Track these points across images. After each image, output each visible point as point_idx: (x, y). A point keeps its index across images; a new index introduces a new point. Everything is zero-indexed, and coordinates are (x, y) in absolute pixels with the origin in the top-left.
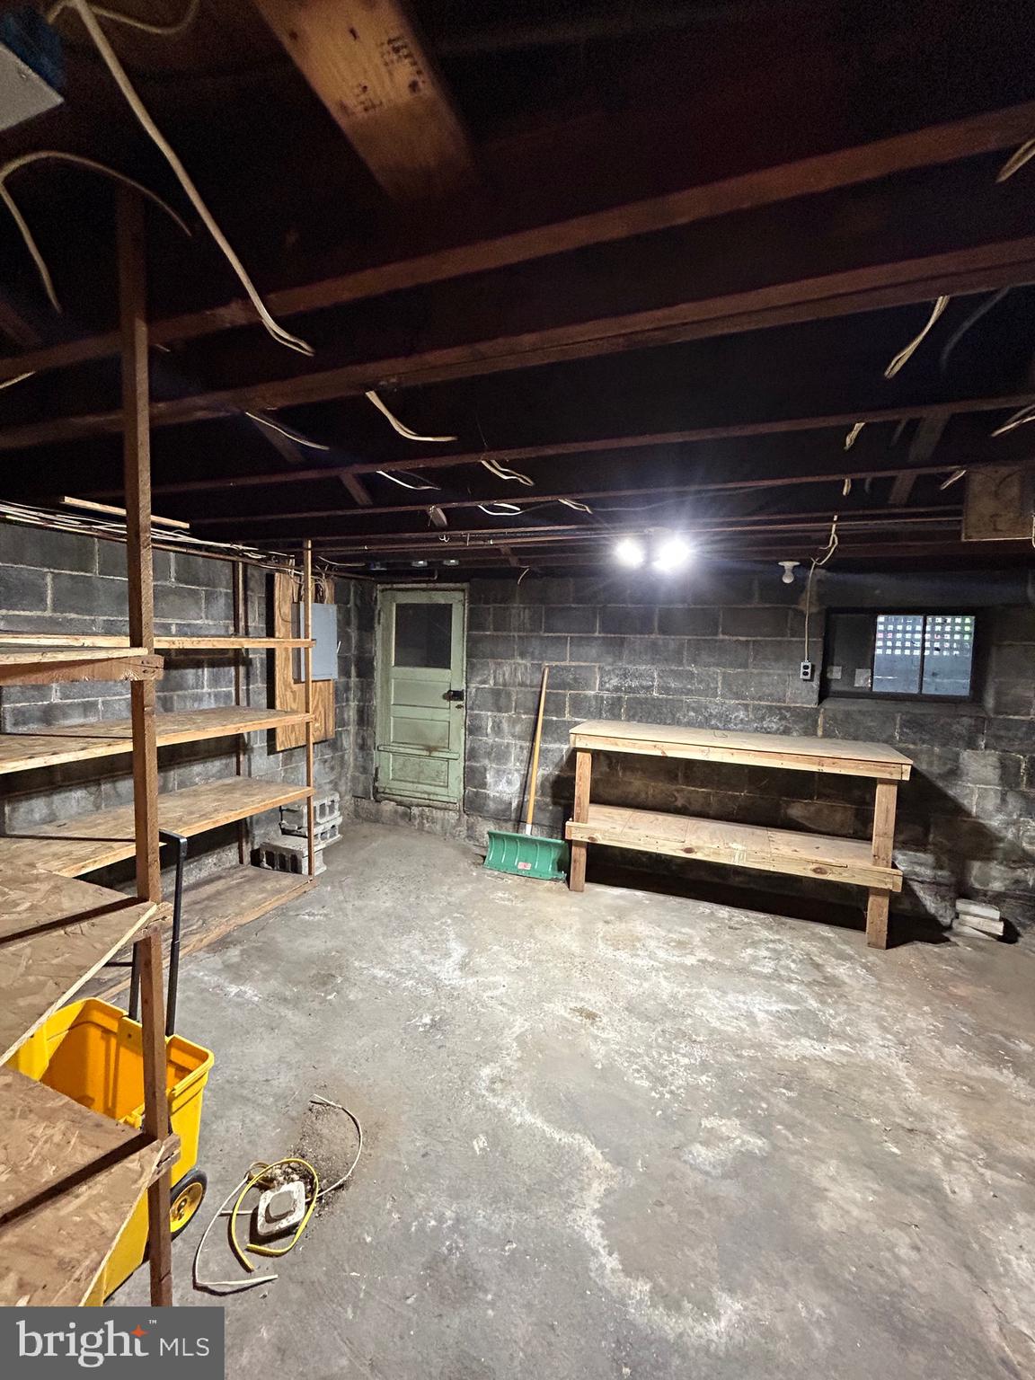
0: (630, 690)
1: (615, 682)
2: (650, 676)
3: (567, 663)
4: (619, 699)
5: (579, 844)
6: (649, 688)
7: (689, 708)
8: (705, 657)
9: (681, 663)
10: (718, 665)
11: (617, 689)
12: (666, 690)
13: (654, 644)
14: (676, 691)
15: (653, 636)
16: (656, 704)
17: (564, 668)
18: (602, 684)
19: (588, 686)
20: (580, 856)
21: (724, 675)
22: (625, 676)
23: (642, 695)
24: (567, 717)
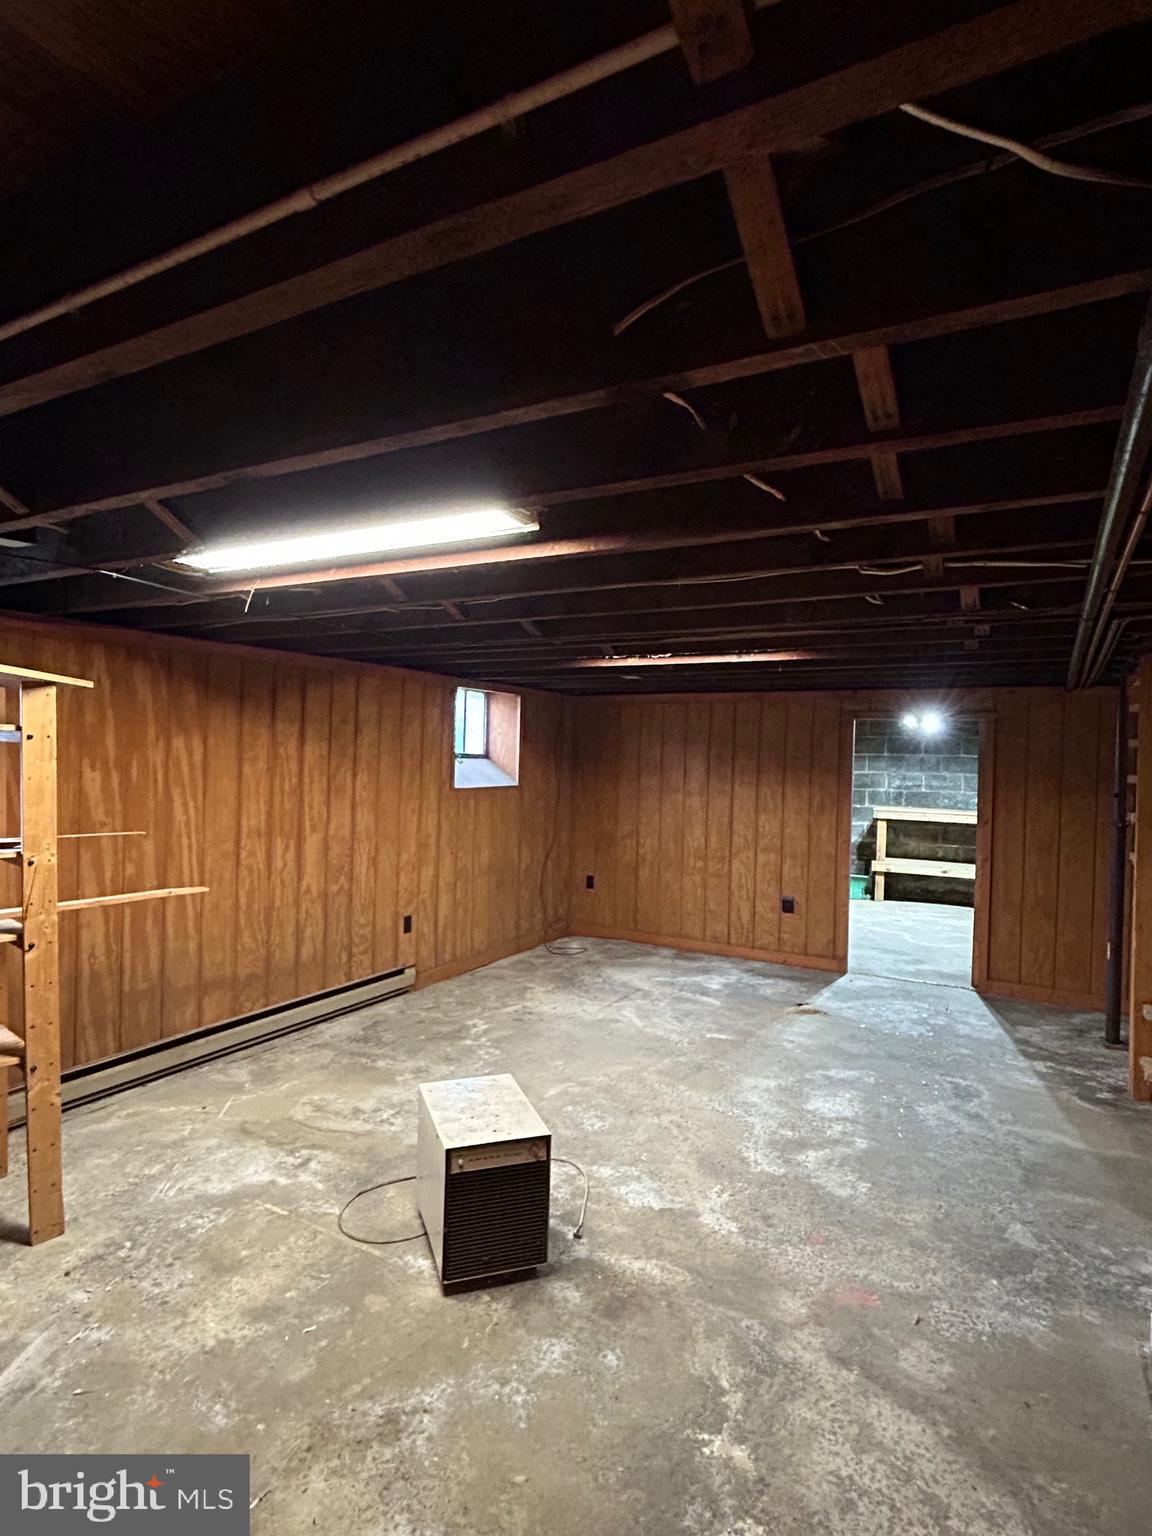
0: (907, 787)
1: (898, 783)
2: (920, 779)
3: (866, 772)
4: (901, 793)
5: (880, 873)
6: (919, 786)
7: (945, 797)
8: (954, 767)
9: (938, 770)
10: (961, 771)
11: (899, 787)
12: (931, 787)
13: (922, 760)
14: (938, 788)
15: (921, 755)
16: (926, 795)
17: (864, 775)
18: (889, 784)
19: (879, 786)
20: (880, 880)
21: (966, 778)
22: (904, 779)
23: (915, 790)
24: (867, 805)
